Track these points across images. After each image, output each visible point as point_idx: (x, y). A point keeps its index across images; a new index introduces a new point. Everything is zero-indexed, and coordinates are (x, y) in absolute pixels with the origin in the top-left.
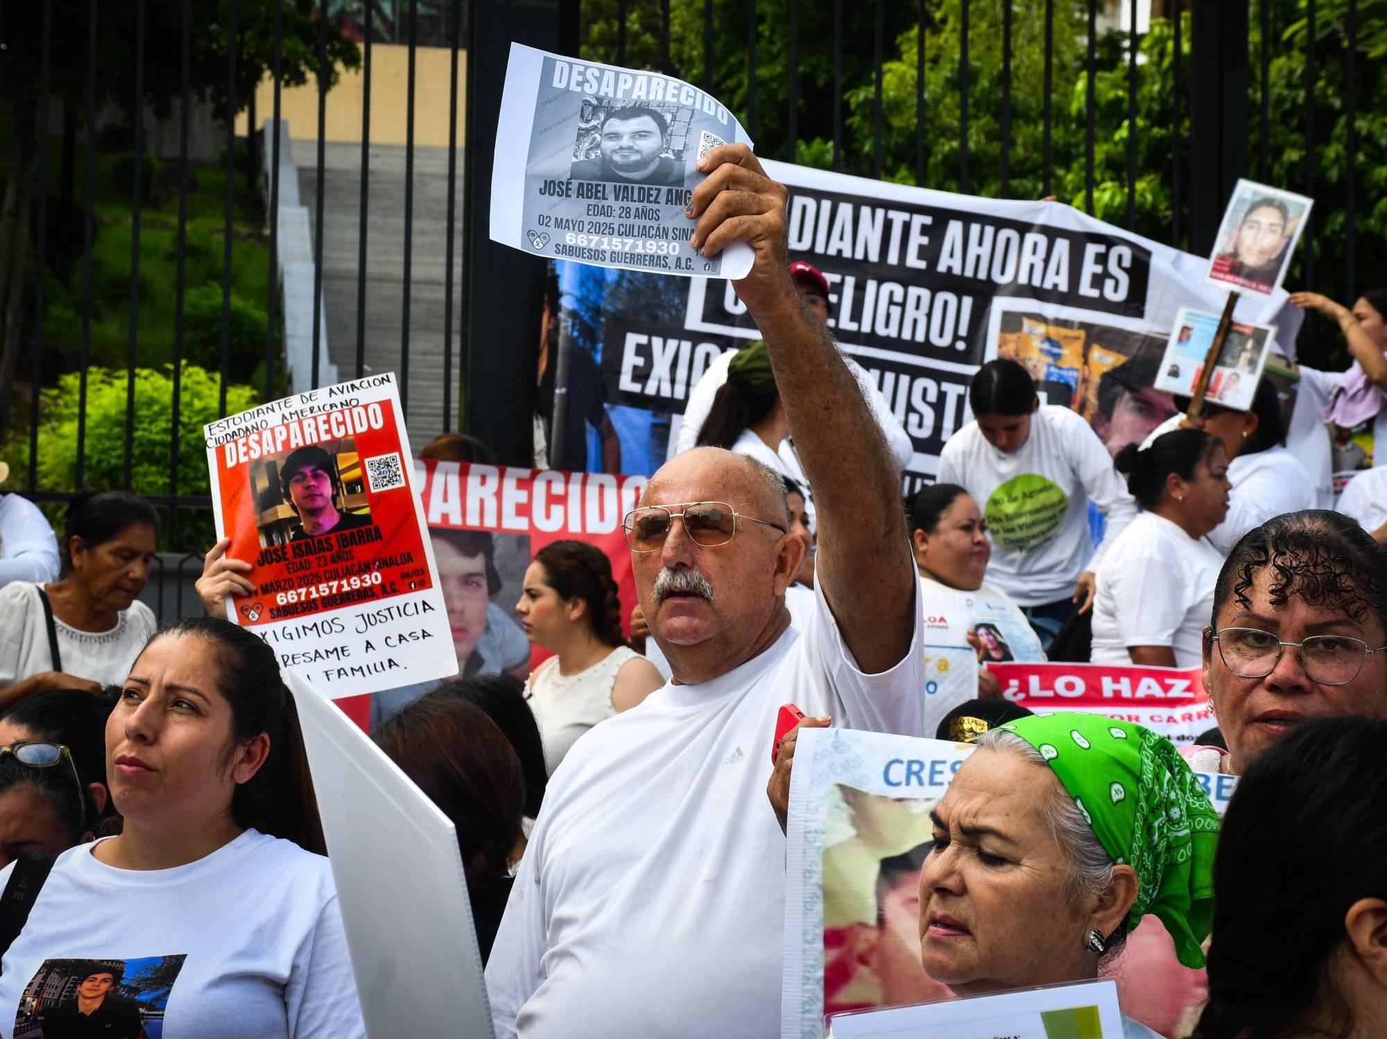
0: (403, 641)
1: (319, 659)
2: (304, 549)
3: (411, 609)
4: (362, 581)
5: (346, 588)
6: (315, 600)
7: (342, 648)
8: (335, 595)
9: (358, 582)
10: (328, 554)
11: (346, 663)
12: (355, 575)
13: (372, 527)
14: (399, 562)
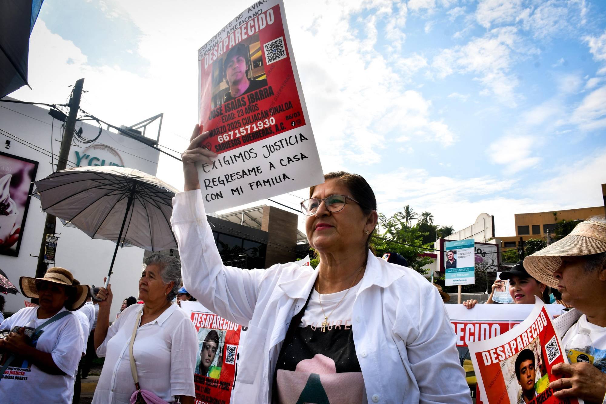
0: (291, 162)
1: (245, 176)
2: (230, 106)
3: (293, 140)
4: (265, 124)
5: (256, 129)
6: (238, 138)
7: (257, 168)
8: (250, 134)
9: (262, 125)
10: (243, 108)
11: (260, 178)
12: (260, 120)
13: (267, 87)
14: (285, 109)
